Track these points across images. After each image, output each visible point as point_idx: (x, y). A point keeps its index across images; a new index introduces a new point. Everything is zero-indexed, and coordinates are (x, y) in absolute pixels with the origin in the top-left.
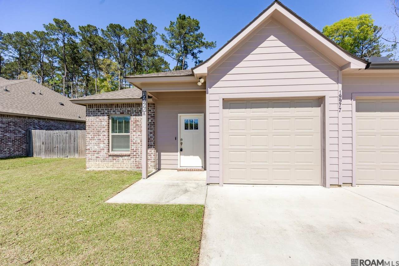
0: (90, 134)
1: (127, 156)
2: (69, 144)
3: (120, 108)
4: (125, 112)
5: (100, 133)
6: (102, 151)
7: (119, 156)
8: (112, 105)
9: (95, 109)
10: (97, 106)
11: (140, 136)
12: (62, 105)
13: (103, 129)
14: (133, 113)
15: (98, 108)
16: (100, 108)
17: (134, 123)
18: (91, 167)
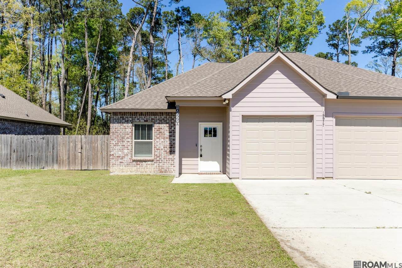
0: (114, 140)
1: (151, 161)
2: (46, 152)
3: (144, 116)
4: (149, 120)
5: (124, 139)
6: (126, 156)
7: (143, 161)
8: (136, 113)
9: (120, 116)
10: (122, 114)
11: (163, 143)
12: (4, 97)
13: (127, 136)
14: (157, 121)
15: (123, 115)
16: (125, 115)
17: (157, 130)
18: (115, 172)
